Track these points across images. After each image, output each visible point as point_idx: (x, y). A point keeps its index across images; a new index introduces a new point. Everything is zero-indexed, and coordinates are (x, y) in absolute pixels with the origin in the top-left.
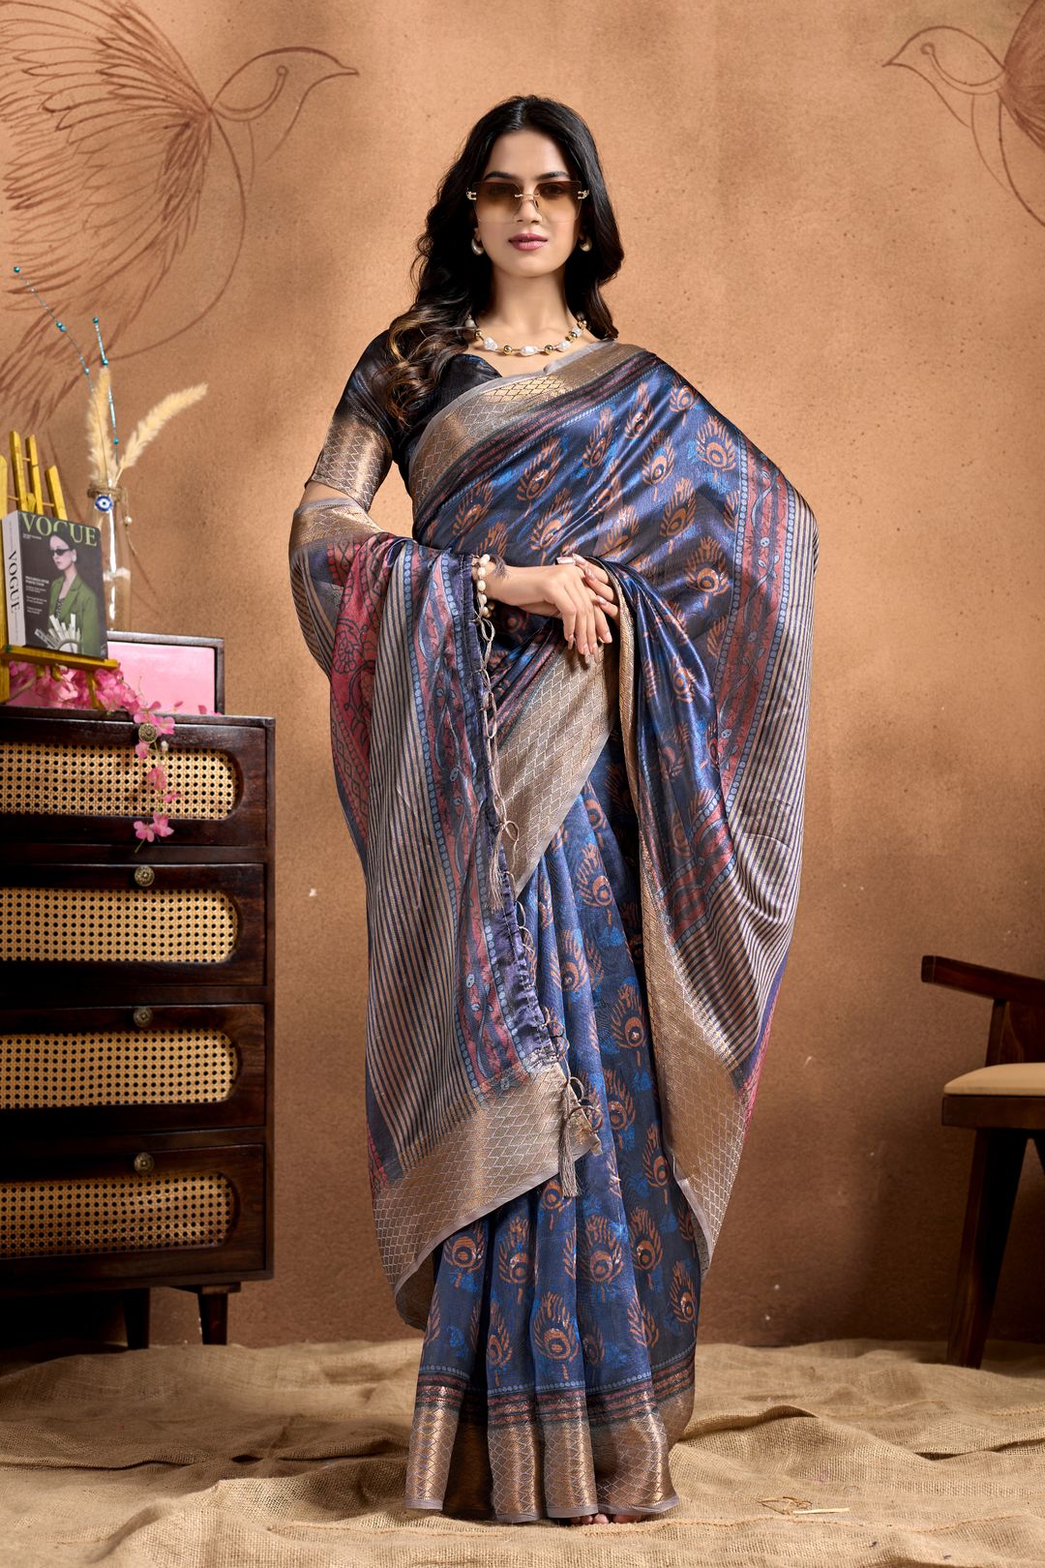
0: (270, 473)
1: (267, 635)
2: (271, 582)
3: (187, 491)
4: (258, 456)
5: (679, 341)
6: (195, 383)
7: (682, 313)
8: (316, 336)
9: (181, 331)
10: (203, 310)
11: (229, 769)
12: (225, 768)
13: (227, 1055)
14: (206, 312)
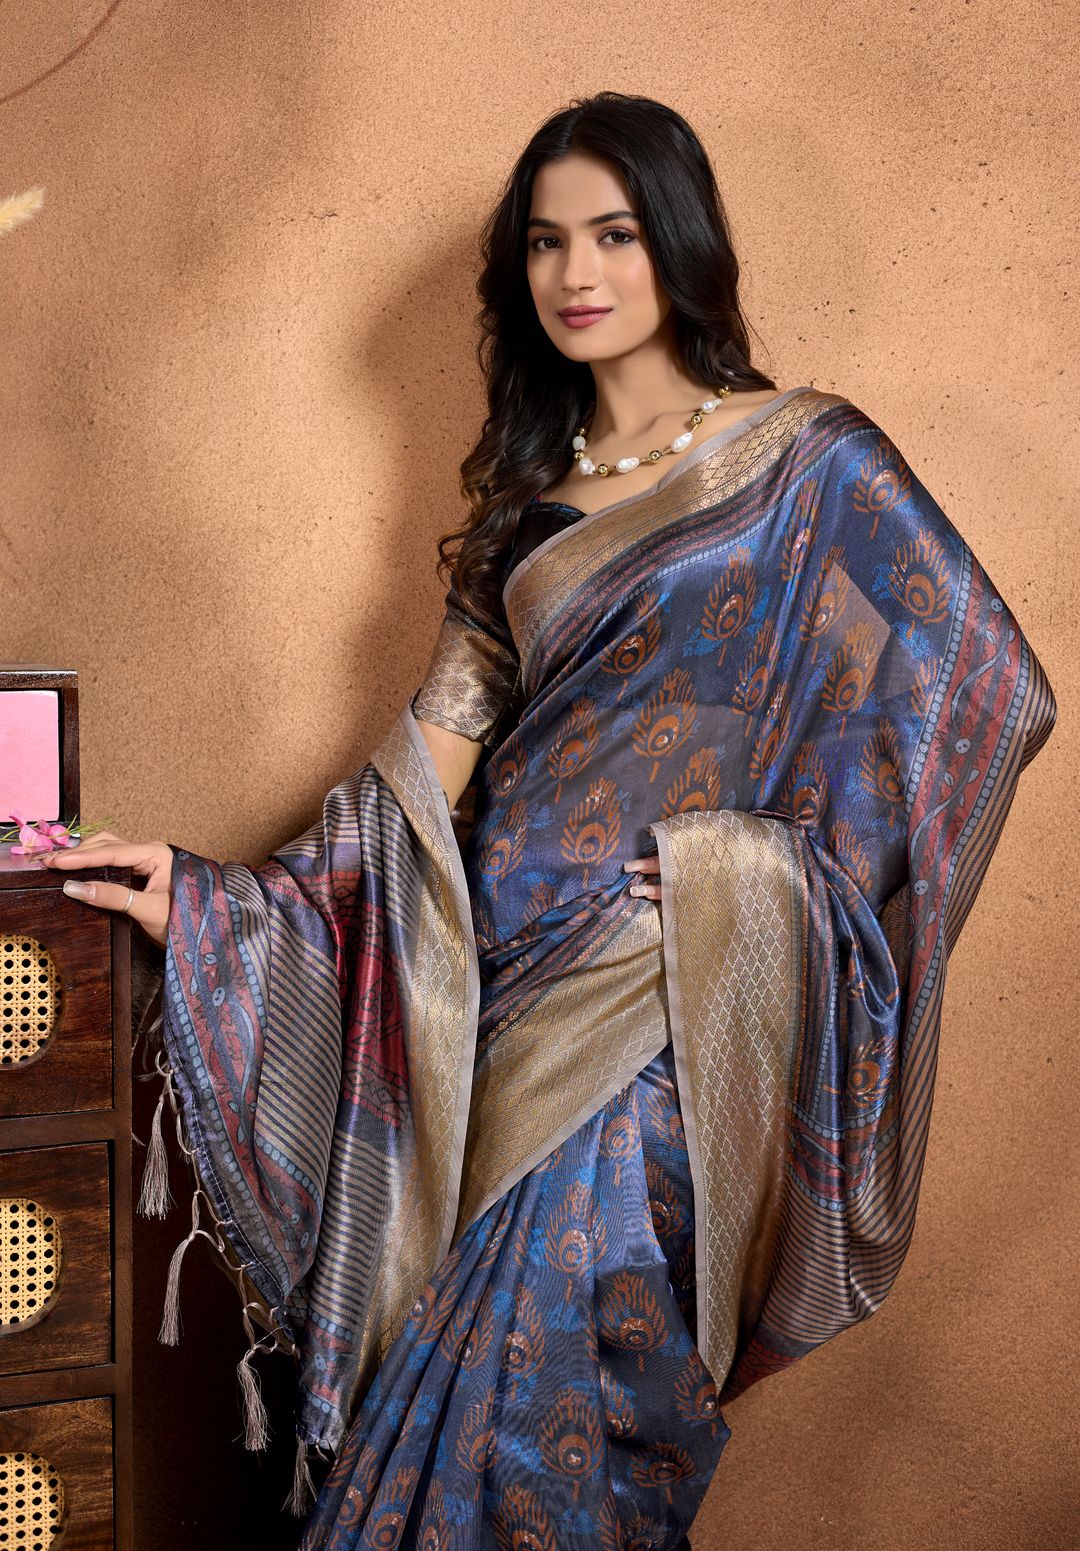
0: (202, 333)
1: (198, 624)
2: (205, 529)
3: (62, 363)
4: (182, 301)
5: (947, 83)
6: (21, 189)
7: (954, 28)
8: (282, 78)
9: (49, 73)
10: (86, 32)
11: (43, 963)
12: (34, 963)
13: (45, 1484)
14: (91, 36)
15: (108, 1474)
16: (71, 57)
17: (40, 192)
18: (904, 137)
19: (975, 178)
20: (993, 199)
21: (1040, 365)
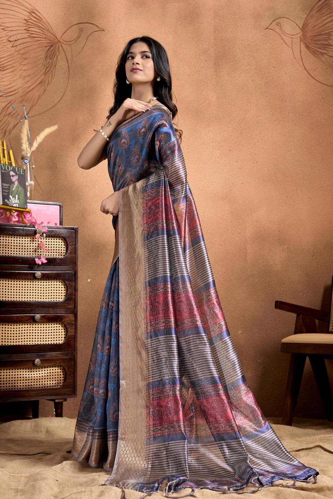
1: (75, 202)
2: (77, 186)
3: (51, 158)
4: (73, 147)
5: (202, 113)
6: (54, 125)
7: (203, 104)
8: (91, 110)
9: (50, 109)
10: (56, 102)
11: (64, 243)
12: (63, 242)
13: (63, 329)
14: (57, 103)
15: (74, 327)
16: (54, 106)
17: (57, 126)
18: (195, 121)
19: (207, 128)
20: (210, 131)
21: (218, 157)
